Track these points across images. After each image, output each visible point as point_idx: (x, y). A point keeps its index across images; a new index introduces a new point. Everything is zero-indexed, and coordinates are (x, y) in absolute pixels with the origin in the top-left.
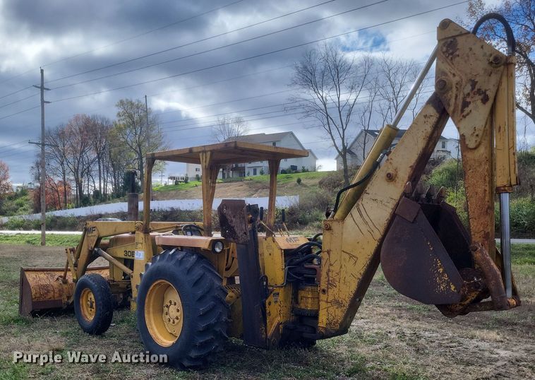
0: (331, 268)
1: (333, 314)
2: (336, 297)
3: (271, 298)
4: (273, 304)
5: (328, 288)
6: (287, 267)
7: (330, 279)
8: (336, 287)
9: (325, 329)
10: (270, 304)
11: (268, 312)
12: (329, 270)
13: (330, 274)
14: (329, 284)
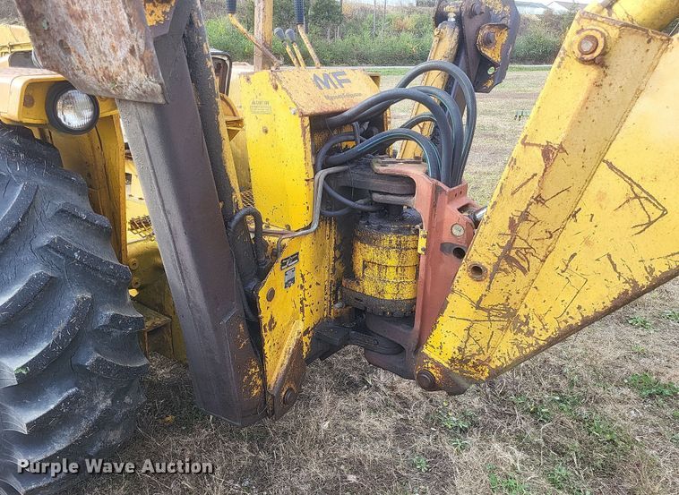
0: (536, 211)
1: (483, 343)
2: (515, 298)
3: (275, 278)
4: (280, 293)
5: (497, 268)
6: (322, 174)
7: (519, 243)
8: (525, 271)
9: (444, 371)
10: (271, 296)
11: (265, 321)
12: (525, 216)
13: (524, 228)
14: (506, 257)
